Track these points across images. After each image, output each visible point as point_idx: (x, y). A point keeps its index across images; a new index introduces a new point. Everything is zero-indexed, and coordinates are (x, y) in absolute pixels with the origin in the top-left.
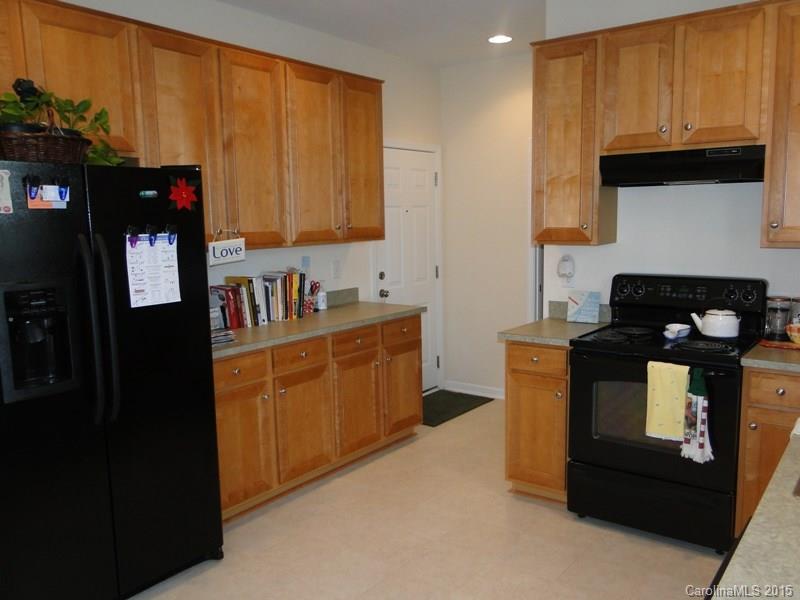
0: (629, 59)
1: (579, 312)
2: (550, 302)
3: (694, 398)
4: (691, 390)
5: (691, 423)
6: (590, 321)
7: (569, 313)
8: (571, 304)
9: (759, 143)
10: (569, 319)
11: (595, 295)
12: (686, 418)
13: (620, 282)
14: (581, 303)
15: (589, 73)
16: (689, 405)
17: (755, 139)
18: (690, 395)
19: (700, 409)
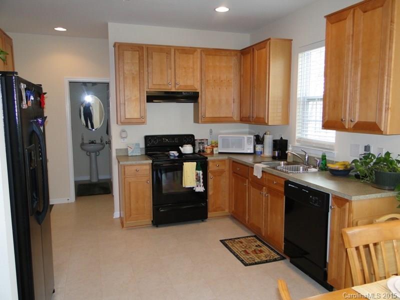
0: (156, 57)
1: (133, 152)
2: (117, 150)
3: (198, 172)
4: (197, 169)
5: (198, 180)
6: (138, 155)
7: (129, 153)
8: (129, 149)
9: (197, 91)
10: (129, 155)
11: (138, 145)
12: (196, 179)
13: (147, 138)
14: (133, 148)
15: (141, 59)
16: (197, 174)
17: (196, 90)
18: (197, 171)
19: (201, 175)
